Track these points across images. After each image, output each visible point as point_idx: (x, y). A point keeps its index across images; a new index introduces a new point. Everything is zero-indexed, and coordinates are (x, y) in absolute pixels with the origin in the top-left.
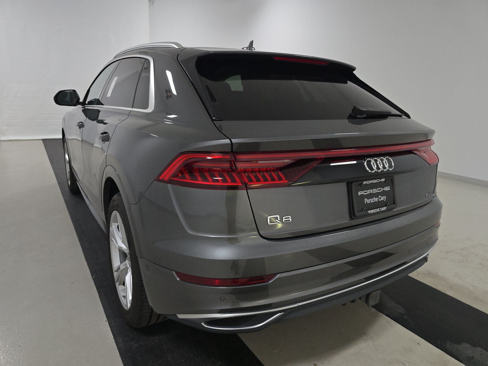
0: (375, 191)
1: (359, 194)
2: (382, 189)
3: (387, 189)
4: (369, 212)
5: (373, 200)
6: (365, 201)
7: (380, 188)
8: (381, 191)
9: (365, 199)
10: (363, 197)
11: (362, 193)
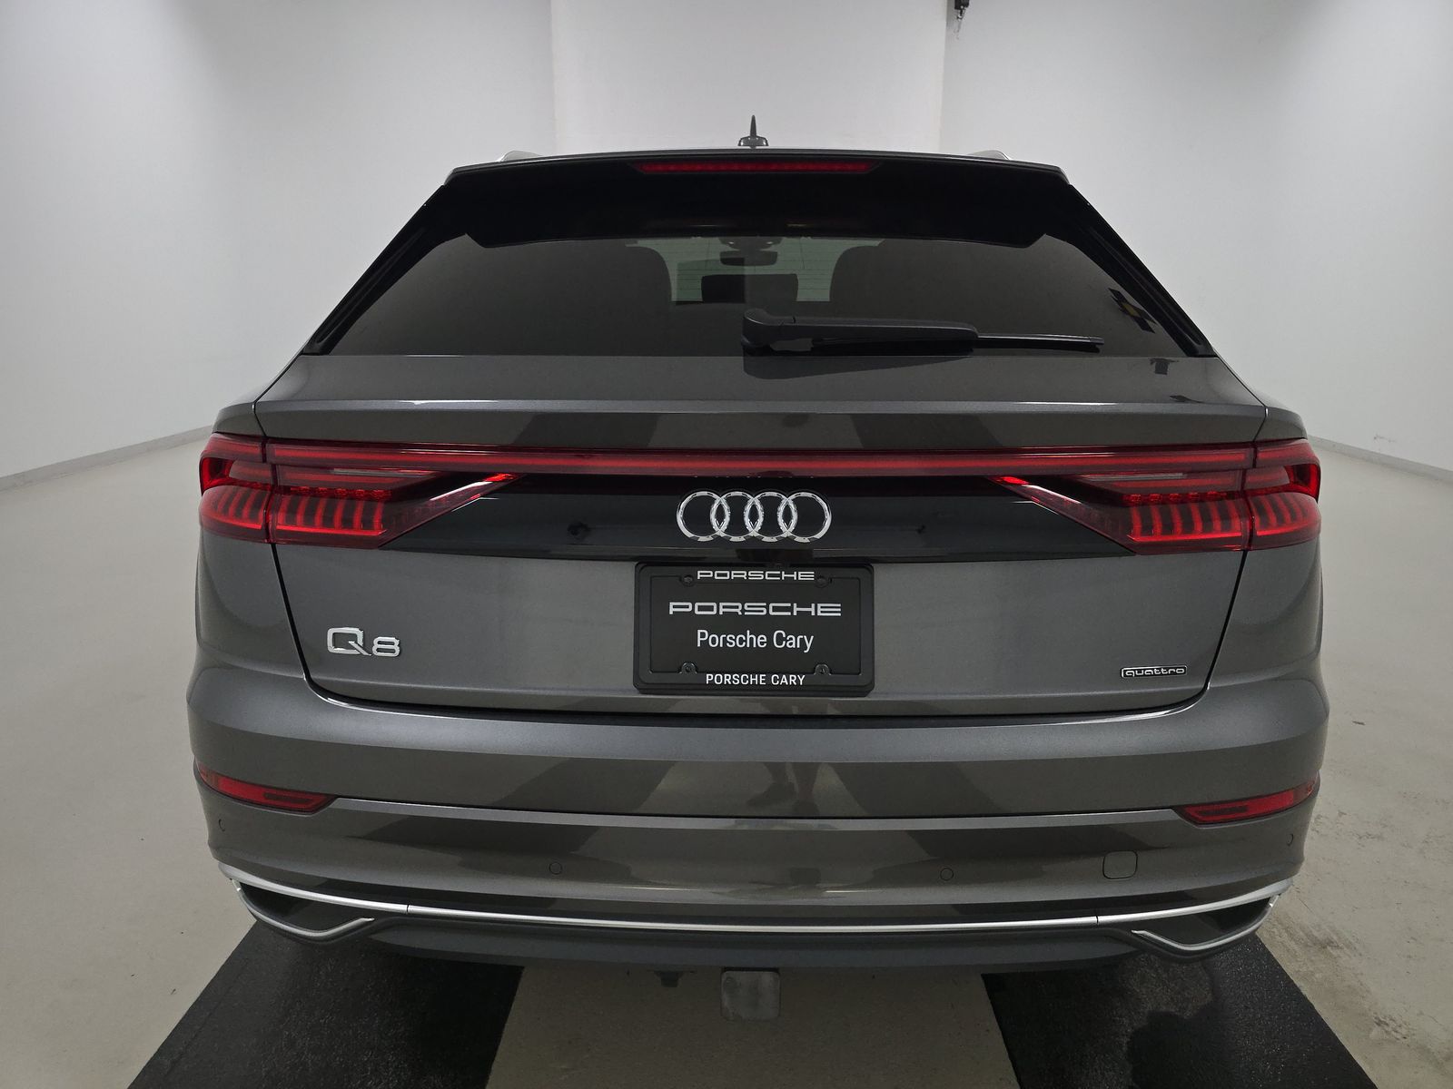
0: (756, 609)
1: (672, 611)
2: (796, 609)
3: (826, 610)
4: (709, 678)
5: (741, 641)
6: (699, 639)
7: (789, 605)
8: (789, 614)
9: (699, 631)
10: (692, 622)
11: (688, 607)
